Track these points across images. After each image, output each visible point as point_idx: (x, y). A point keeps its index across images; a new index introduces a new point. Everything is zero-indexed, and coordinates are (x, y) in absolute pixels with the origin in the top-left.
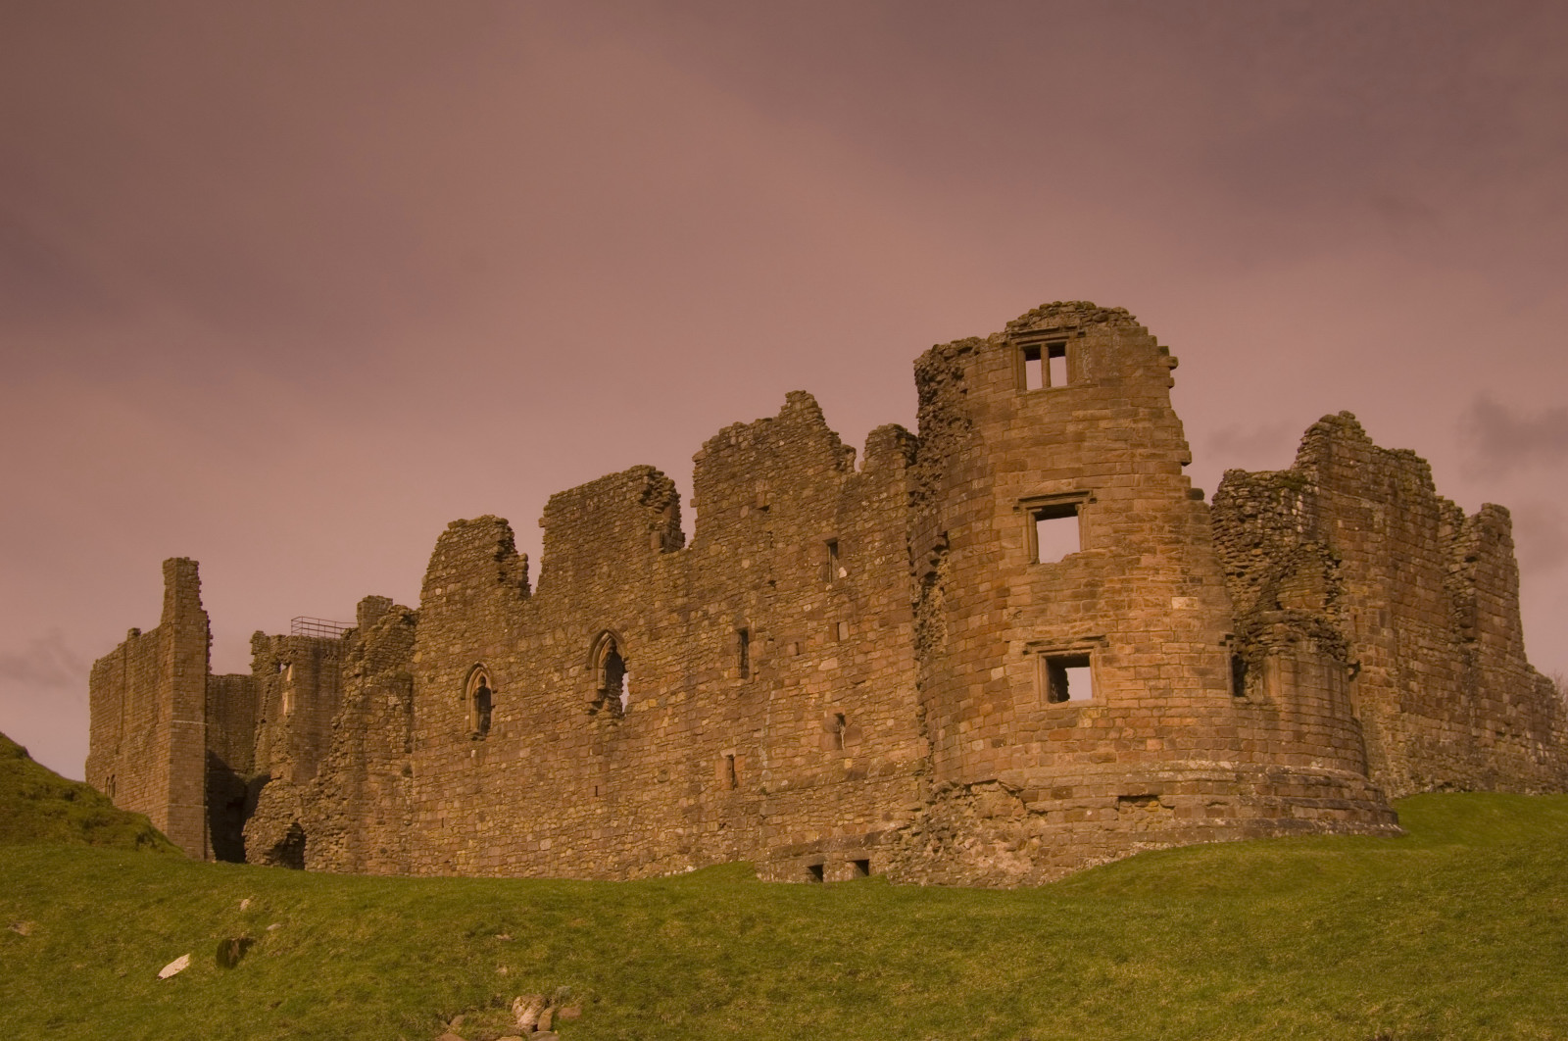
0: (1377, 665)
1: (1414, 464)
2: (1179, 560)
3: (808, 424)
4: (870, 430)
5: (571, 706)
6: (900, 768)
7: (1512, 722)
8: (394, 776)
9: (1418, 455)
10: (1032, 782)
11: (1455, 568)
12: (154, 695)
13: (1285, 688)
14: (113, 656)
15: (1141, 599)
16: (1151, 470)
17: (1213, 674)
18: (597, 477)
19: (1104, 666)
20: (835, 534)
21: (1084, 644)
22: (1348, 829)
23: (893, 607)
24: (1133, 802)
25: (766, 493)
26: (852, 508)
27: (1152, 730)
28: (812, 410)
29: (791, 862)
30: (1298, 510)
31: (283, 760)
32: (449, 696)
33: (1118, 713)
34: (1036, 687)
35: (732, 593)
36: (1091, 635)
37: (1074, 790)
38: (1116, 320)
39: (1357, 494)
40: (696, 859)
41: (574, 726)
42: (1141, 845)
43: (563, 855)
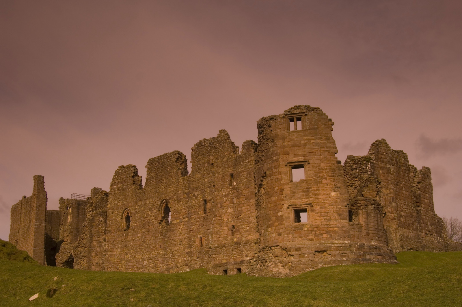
0: (391, 213)
1: (403, 155)
2: (334, 181)
3: (225, 140)
4: (243, 142)
5: (154, 221)
6: (251, 241)
7: (430, 231)
8: (101, 241)
9: (404, 152)
10: (289, 246)
11: (414, 185)
12: (30, 216)
13: (364, 220)
14: (18, 204)
15: (322, 193)
16: (326, 155)
17: (343, 215)
18: (163, 154)
19: (311, 212)
20: (233, 172)
21: (306, 206)
22: (382, 262)
23: (250, 194)
24: (319, 253)
25: (213, 159)
26: (238, 164)
27: (325, 231)
28: (226, 135)
29: (218, 269)
30: (369, 167)
31: (68, 236)
32: (118, 218)
33: (315, 226)
34: (291, 218)
35: (202, 189)
36: (307, 203)
37: (302, 249)
38: (316, 111)
39: (386, 163)
40: (190, 267)
41: (155, 227)
42: (321, 265)
43: (150, 265)
